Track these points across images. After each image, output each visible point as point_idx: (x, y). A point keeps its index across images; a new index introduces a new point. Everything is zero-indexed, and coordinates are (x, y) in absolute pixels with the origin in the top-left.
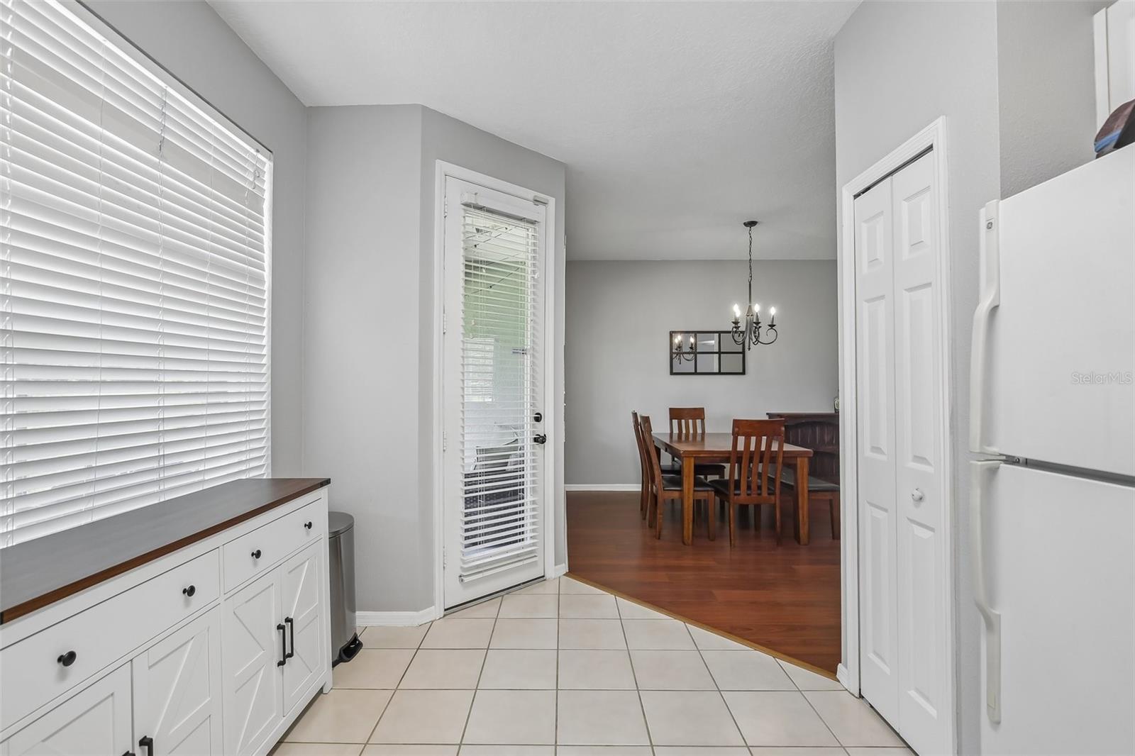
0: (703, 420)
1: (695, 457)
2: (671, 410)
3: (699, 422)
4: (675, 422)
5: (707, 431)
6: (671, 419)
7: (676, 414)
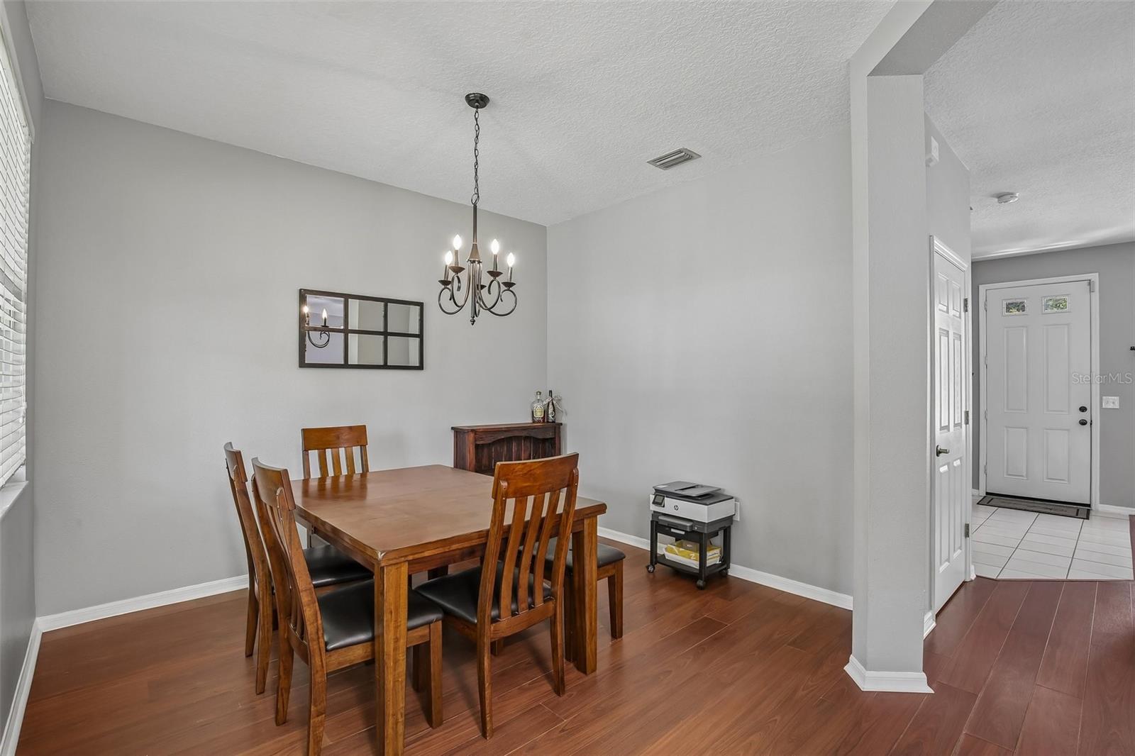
0: (363, 446)
1: (410, 562)
2: (306, 432)
3: (356, 450)
4: (314, 455)
5: (372, 468)
6: (306, 450)
7: (316, 439)
